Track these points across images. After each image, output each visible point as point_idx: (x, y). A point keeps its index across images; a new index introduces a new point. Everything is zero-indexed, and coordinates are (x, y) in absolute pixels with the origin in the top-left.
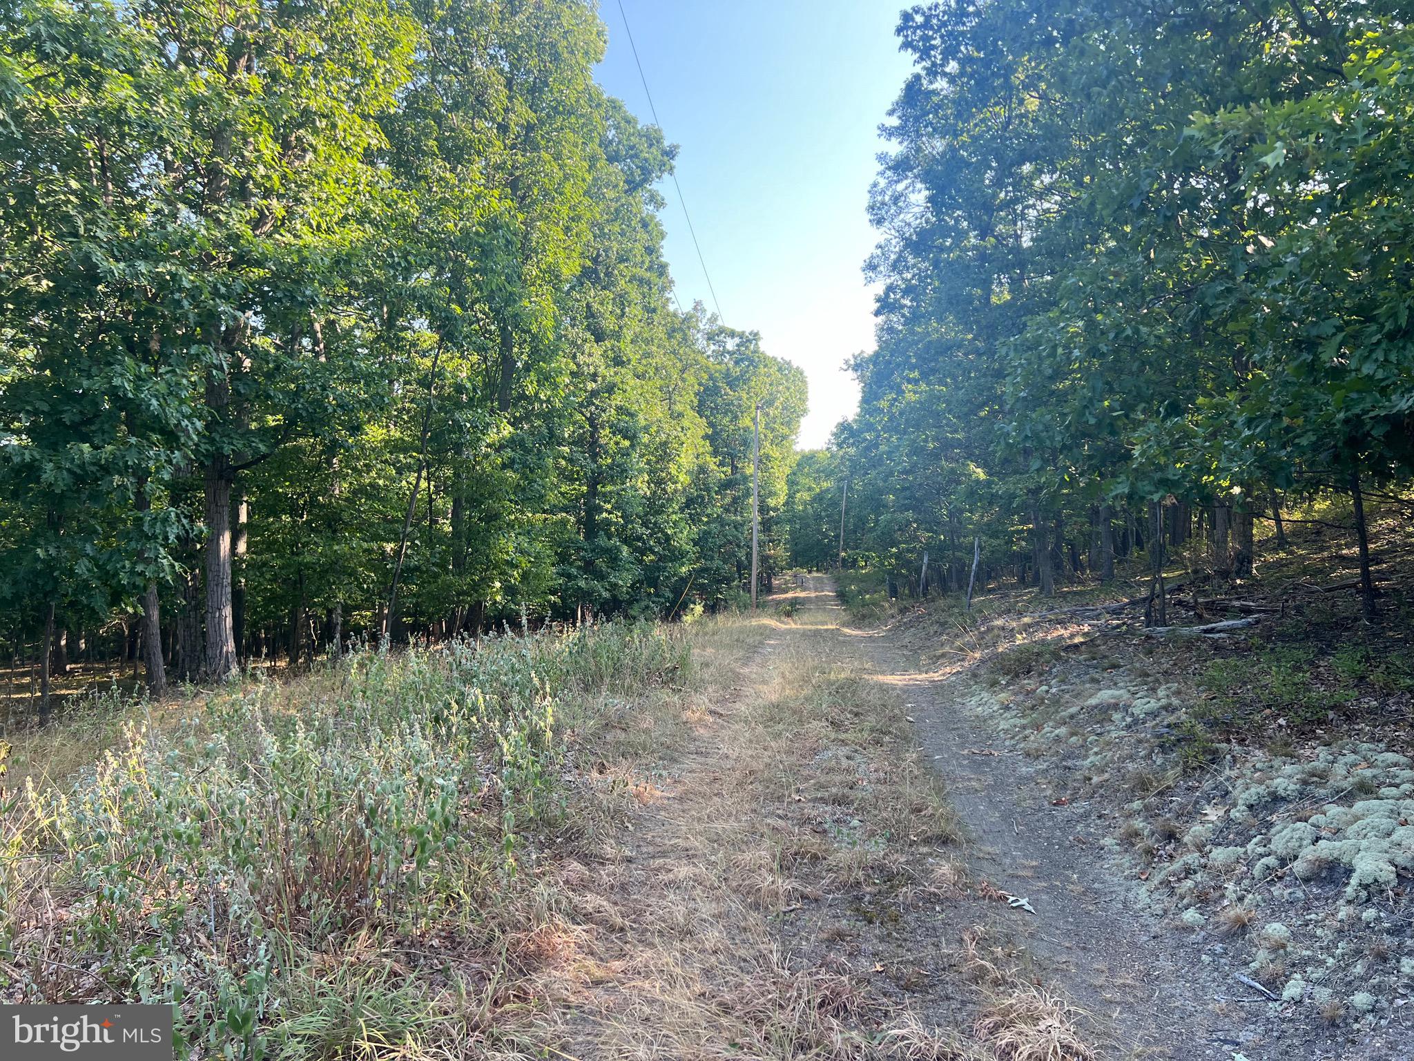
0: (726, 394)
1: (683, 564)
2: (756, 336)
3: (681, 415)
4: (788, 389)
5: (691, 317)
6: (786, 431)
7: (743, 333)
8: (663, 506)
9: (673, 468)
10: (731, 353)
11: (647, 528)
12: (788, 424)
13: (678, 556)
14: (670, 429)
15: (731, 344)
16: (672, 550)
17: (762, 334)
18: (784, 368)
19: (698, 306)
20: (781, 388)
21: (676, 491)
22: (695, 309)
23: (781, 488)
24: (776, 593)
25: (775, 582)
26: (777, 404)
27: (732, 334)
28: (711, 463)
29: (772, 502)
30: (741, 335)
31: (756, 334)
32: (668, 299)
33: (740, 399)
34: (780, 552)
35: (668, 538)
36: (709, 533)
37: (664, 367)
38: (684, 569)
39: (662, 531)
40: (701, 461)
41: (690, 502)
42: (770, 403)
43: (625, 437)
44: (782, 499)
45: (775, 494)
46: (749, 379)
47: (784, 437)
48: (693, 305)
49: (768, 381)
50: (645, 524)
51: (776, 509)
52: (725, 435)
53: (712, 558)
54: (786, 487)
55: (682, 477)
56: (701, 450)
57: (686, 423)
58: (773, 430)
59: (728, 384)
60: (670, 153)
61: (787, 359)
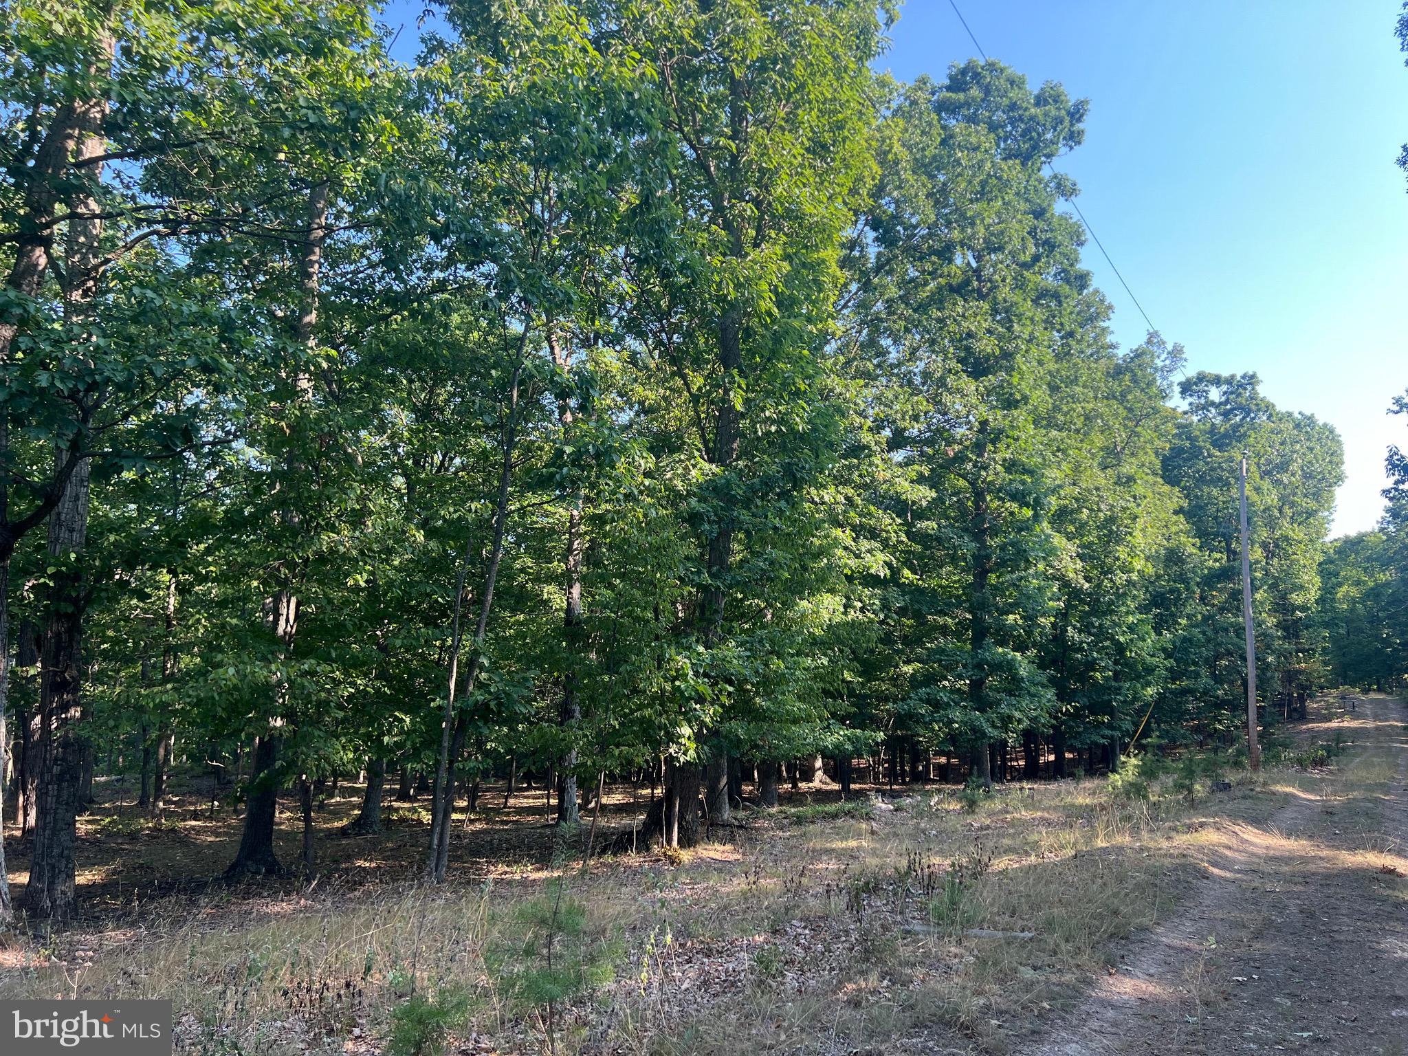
0: (1210, 456)
1: (1148, 684)
2: (1251, 379)
3: (1131, 479)
4: (1311, 449)
5: (1144, 353)
6: (1313, 505)
7: (1233, 377)
8: (1111, 603)
9: (1122, 552)
10: (1217, 406)
11: (1090, 634)
12: (1317, 496)
13: (1142, 673)
14: (1113, 500)
15: (1215, 394)
16: (1130, 664)
17: (1260, 376)
18: (1305, 424)
19: (1153, 338)
20: (1298, 447)
21: (1129, 582)
22: (1149, 342)
23: (1312, 582)
24: (1313, 721)
25: (1312, 705)
26: (1294, 467)
27: (1217, 381)
28: (1190, 546)
29: (1297, 598)
30: (1230, 381)
31: (1253, 377)
32: (1104, 329)
33: (1231, 459)
34: (1315, 666)
35: (1121, 649)
36: (1190, 640)
37: (1101, 416)
38: (1150, 691)
39: (1112, 639)
40: (1173, 544)
41: (1158, 600)
42: (1283, 467)
43: (1024, 504)
44: (1313, 595)
45: (1302, 588)
46: (1245, 435)
47: (1310, 514)
48: (1145, 338)
49: (1278, 439)
50: (1085, 629)
51: (1304, 608)
52: (1212, 510)
53: (1197, 675)
54: (1318, 579)
55: (1138, 564)
56: (1174, 529)
57: (1139, 489)
58: (1293, 505)
59: (1214, 444)
60: (1076, 114)
61: (1308, 413)
